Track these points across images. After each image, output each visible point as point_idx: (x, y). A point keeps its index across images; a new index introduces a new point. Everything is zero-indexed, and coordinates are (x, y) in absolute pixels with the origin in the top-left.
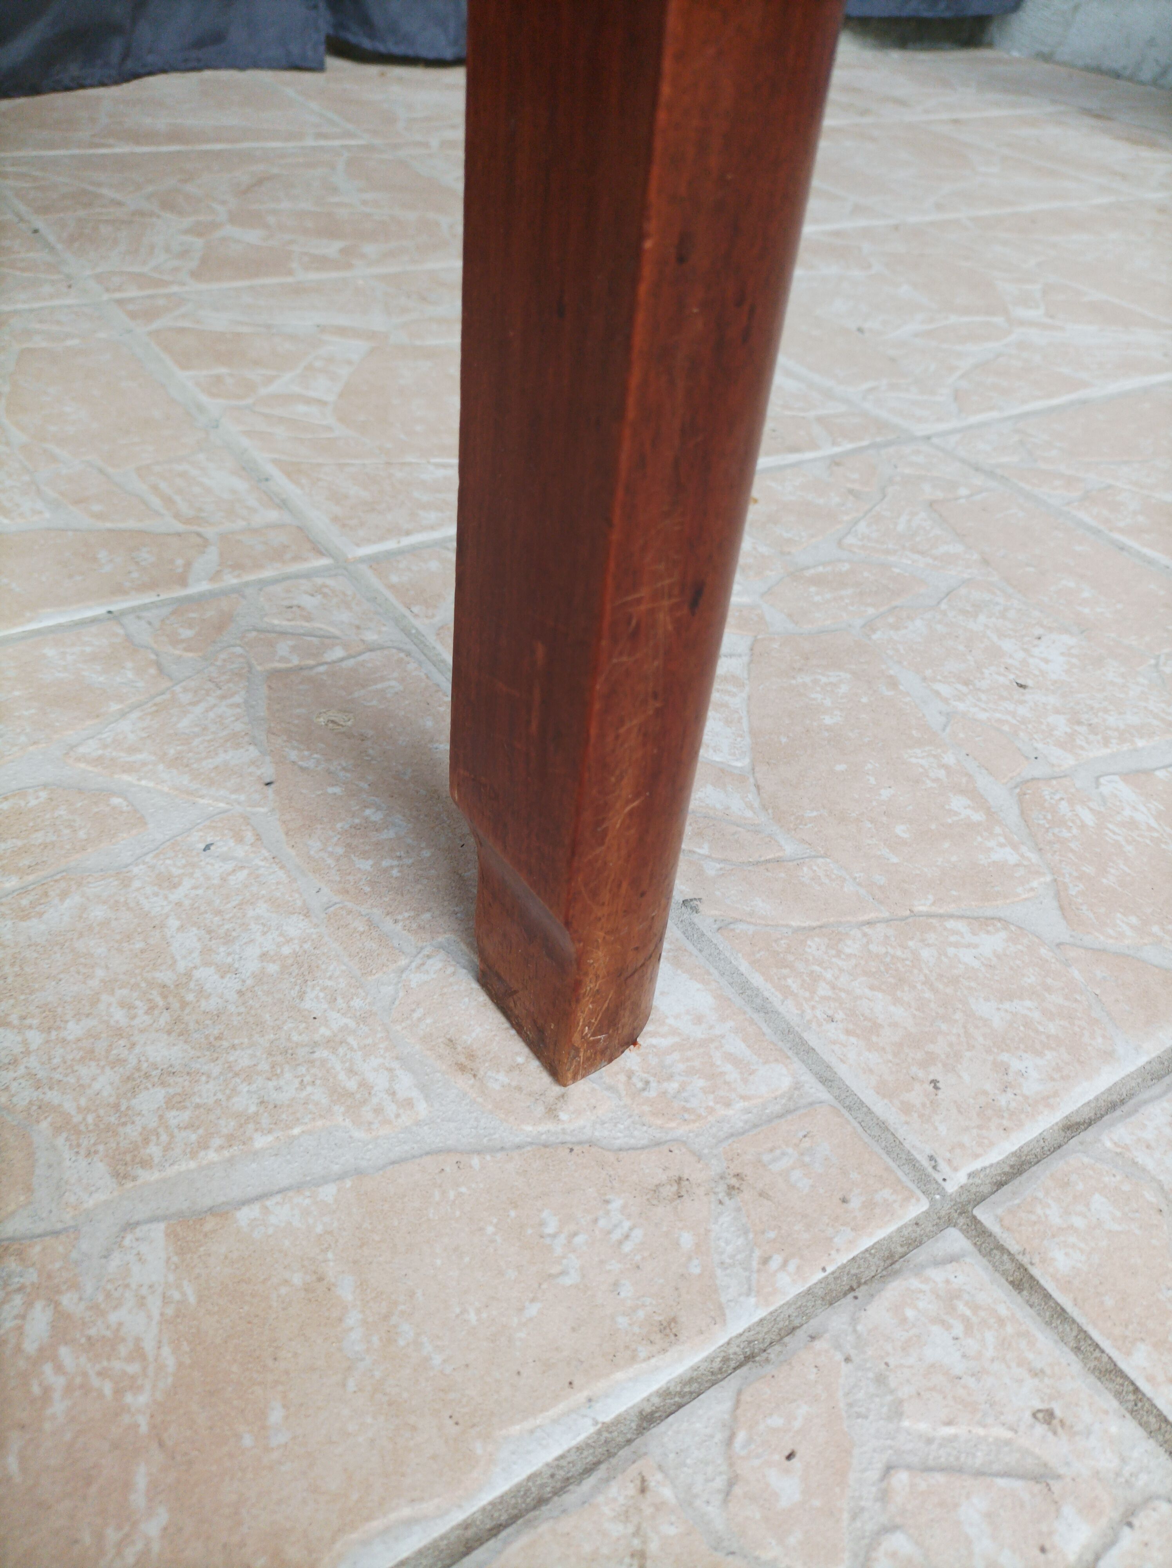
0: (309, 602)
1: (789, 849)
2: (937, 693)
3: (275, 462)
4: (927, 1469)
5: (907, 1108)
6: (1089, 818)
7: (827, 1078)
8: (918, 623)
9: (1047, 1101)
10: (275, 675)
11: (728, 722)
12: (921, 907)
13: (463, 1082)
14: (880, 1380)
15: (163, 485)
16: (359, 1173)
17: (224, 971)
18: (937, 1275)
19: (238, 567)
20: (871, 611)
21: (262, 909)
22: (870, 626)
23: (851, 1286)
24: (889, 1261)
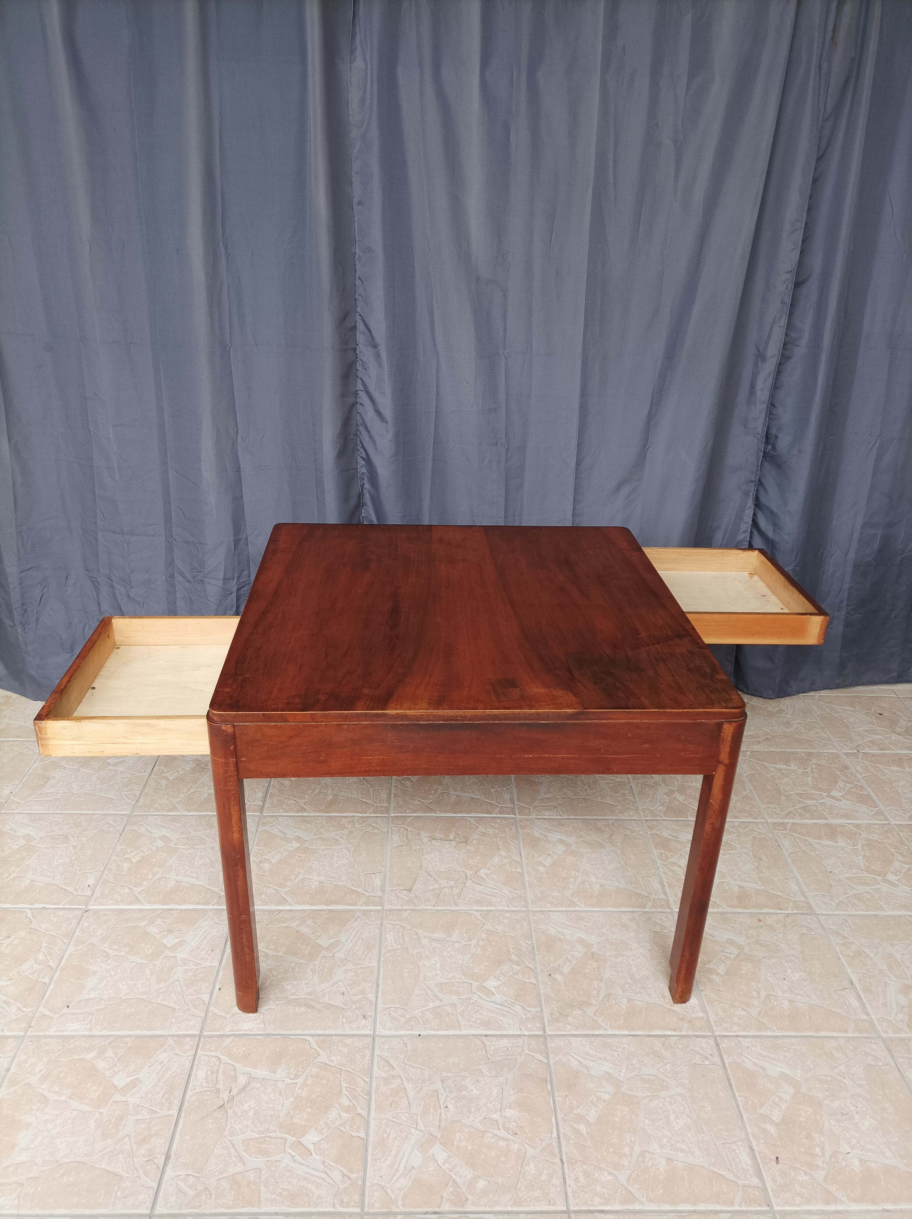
0: (665, 919)
2: (767, 974)
3: (667, 882)
4: (695, 1052)
5: (716, 1025)
6: (775, 1003)
7: (708, 1017)
8: (775, 960)
9: (735, 1032)
10: (655, 932)
11: (725, 966)
12: (736, 1004)
13: (662, 999)
14: (695, 1044)
15: (646, 883)
16: (648, 1003)
17: (638, 974)
18: (708, 1040)
19: (654, 907)
20: (767, 954)
21: (644, 969)
22: (764, 958)
23: (697, 1036)
24: (703, 1037)
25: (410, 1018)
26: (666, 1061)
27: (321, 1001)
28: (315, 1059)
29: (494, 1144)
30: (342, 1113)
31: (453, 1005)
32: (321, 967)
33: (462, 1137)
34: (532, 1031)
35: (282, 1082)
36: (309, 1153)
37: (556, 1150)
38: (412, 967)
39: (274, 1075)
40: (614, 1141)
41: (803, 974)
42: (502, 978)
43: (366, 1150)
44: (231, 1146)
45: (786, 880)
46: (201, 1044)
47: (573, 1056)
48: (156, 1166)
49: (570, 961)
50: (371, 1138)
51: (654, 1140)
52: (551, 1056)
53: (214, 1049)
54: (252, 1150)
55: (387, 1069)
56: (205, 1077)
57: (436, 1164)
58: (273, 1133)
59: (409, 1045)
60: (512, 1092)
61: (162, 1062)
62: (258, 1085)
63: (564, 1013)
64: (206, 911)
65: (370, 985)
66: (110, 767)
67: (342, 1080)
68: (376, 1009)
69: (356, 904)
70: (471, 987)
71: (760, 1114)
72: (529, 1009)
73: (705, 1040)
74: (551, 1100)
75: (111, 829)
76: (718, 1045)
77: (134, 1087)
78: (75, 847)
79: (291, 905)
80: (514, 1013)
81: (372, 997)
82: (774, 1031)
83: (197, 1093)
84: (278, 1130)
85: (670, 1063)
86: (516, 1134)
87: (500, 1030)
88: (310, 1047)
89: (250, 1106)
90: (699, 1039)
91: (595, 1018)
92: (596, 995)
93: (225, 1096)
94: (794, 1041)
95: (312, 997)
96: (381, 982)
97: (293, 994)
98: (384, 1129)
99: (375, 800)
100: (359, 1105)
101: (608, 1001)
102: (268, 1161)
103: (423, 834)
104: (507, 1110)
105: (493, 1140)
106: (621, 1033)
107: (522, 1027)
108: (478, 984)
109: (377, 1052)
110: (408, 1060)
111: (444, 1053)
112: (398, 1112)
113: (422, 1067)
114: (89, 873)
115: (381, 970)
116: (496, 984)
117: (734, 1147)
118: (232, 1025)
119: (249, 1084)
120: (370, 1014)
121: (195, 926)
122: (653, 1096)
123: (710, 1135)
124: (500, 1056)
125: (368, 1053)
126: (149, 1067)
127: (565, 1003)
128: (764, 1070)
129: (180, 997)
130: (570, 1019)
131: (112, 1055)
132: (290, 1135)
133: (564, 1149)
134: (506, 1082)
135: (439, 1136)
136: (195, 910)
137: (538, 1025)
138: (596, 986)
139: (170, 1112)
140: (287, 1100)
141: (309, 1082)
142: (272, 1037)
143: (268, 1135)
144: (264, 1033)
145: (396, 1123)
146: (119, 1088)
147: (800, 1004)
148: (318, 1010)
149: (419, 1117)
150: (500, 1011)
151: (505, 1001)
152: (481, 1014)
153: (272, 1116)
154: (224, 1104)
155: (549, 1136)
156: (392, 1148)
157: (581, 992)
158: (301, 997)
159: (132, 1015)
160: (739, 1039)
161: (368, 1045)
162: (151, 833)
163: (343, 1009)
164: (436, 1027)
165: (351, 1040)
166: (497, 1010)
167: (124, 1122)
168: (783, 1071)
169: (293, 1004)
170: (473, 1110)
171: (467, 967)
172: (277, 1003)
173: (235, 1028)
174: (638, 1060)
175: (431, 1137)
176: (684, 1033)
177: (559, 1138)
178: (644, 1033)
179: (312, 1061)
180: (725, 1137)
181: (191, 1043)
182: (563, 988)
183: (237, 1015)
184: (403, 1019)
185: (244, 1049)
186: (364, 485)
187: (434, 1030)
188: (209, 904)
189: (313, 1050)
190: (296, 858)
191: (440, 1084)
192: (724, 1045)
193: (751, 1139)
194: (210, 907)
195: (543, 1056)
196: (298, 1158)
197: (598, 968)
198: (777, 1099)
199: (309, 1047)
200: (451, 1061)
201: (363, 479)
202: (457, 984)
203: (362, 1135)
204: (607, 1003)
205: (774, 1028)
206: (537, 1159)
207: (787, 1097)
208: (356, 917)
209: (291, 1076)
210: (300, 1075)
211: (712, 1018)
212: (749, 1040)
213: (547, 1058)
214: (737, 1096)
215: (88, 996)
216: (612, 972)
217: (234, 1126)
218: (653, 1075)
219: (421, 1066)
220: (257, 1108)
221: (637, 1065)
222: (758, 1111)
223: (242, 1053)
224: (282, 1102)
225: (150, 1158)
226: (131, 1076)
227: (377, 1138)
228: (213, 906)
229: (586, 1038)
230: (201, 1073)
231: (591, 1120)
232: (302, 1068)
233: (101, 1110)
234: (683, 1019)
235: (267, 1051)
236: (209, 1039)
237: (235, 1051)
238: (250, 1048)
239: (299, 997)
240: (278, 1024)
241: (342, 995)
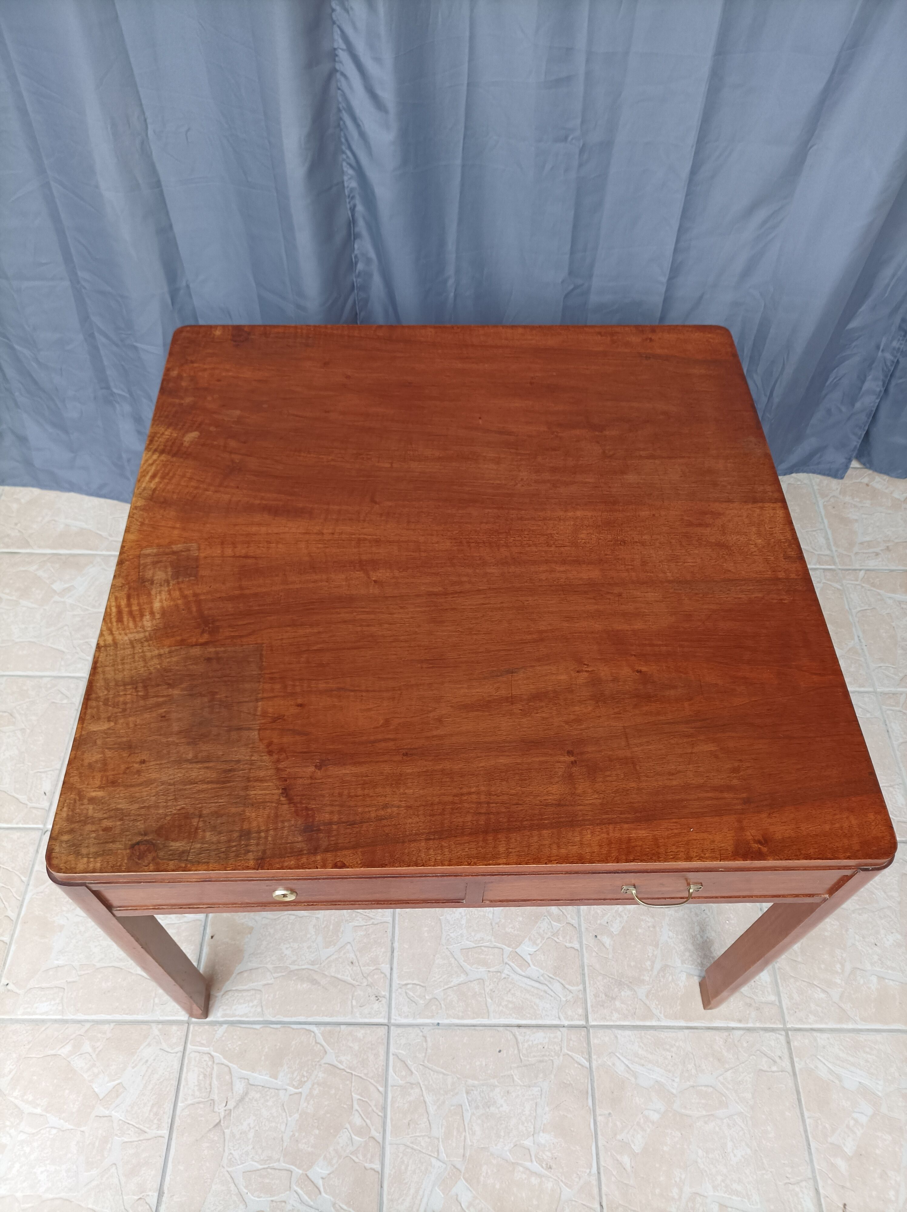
1: (800, 959)
2: (855, 937)
4: (762, 1053)
5: (789, 1013)
6: (862, 982)
7: (780, 1002)
9: (811, 1024)
12: (815, 983)
14: (762, 1041)
18: (778, 1035)
20: (858, 907)
22: (854, 912)
23: (766, 1030)
24: (773, 1030)
25: (431, 1000)
26: (727, 1066)
27: (326, 973)
28: (322, 1058)
29: (526, 1182)
30: (353, 1136)
31: (481, 981)
32: (325, 923)
33: (489, 1171)
34: (572, 1020)
35: (284, 1091)
36: (317, 1190)
37: (596, 1190)
38: (433, 924)
39: (275, 1081)
40: (662, 1179)
41: (899, 937)
42: (539, 941)
43: (382, 1187)
44: (230, 1180)
45: (891, 789)
46: (190, 1036)
47: (619, 1058)
48: (148, 1207)
49: (620, 916)
50: (387, 1171)
51: (707, 1179)
52: (594, 1057)
53: (204, 1042)
54: (254, 1186)
55: (404, 1073)
56: (196, 1083)
57: (460, 1207)
58: (277, 1163)
59: (429, 1039)
60: (547, 1109)
61: (147, 1061)
62: (258, 1096)
63: (611, 995)
65: (383, 950)
66: (57, 598)
67: (353, 1089)
68: (391, 986)
70: (503, 955)
71: (831, 1144)
72: (570, 988)
73: (773, 1035)
74: (592, 1121)
75: (65, 701)
76: (788, 1043)
77: (117, 1097)
78: (23, 730)
80: (552, 994)
81: (386, 968)
82: (856, 1022)
83: (189, 1105)
84: (282, 1159)
85: (732, 1068)
86: (550, 1168)
87: (535, 1019)
88: (316, 1043)
89: (249, 1124)
90: (767, 1035)
91: (647, 1002)
92: (649, 968)
93: (220, 1109)
94: (879, 1037)
95: (316, 967)
96: (396, 945)
97: (293, 963)
98: (402, 1158)
100: (373, 1125)
101: (663, 977)
102: (272, 1201)
104: (541, 1134)
105: (524, 1176)
106: (676, 1025)
107: (561, 1015)
108: (511, 949)
109: (392, 1049)
110: (428, 1061)
111: (470, 1051)
112: (417, 1134)
113: (445, 1072)
114: (44, 772)
115: (397, 926)
116: (532, 950)
117: (797, 1189)
118: (225, 1008)
119: (246, 1094)
120: (383, 993)
122: (709, 1115)
123: (771, 1172)
124: (534, 1056)
125: (382, 1051)
126: (133, 1068)
127: (613, 978)
128: (840, 1081)
130: (618, 1004)
131: (90, 1050)
132: (295, 1166)
133: (604, 1188)
134: (541, 1095)
135: (463, 1170)
137: (580, 1011)
138: (650, 955)
139: (160, 1132)
140: (290, 1116)
141: (316, 1092)
142: (272, 1026)
143: (271, 1165)
144: (262, 1019)
145: (415, 1150)
146: (101, 1097)
147: (891, 983)
148: (323, 987)
149: (441, 1143)
150: (536, 991)
151: (542, 975)
152: (514, 995)
153: (274, 1139)
154: (220, 1121)
155: (588, 1171)
156: (410, 1185)
157: (633, 964)
158: (303, 967)
159: (109, 991)
160: (815, 1034)
161: (382, 1039)
163: (353, 985)
164: (460, 1014)
165: (363, 1031)
166: (532, 989)
167: (109, 1145)
168: (863, 1081)
169: (294, 978)
170: (502, 1134)
171: (497, 923)
172: (276, 975)
173: (228, 1012)
174: (695, 1065)
175: (455, 1170)
176: (750, 1025)
177: (599, 1173)
178: (703, 1025)
179: (318, 1062)
180: (788, 1176)
181: (179, 1033)
182: (610, 956)
184: (422, 1002)
185: (239, 1043)
186: (355, 206)
187: (458, 1018)
189: (319, 1046)
191: (465, 1096)
192: (796, 1043)
193: (818, 1178)
195: (585, 1058)
196: (305, 1198)
197: (654, 927)
198: (852, 1123)
199: (314, 1041)
200: (478, 1063)
201: (353, 198)
202: (486, 949)
203: (377, 1166)
204: (662, 980)
205: (857, 1018)
206: (574, 1203)
207: (864, 1120)
209: (295, 1083)
210: (305, 1082)
211: (785, 1003)
212: (825, 1036)
213: (590, 1061)
214: (806, 1117)
215: (56, 962)
216: (671, 934)
217: (232, 1152)
218: (711, 1086)
219: (443, 1070)
220: (257, 1128)
221: (694, 1071)
222: (829, 1140)
223: (237, 1048)
224: (285, 1120)
225: (141, 1196)
226: (114, 1080)
227: (394, 1171)
229: (636, 1032)
230: (191, 1077)
231: (637, 1149)
232: (307, 1072)
233: (82, 1129)
234: (750, 1005)
235: (266, 1047)
236: (199, 1029)
237: (229, 1045)
238: (246, 1041)
239: (300, 967)
240: (278, 1007)
241: (350, 964)
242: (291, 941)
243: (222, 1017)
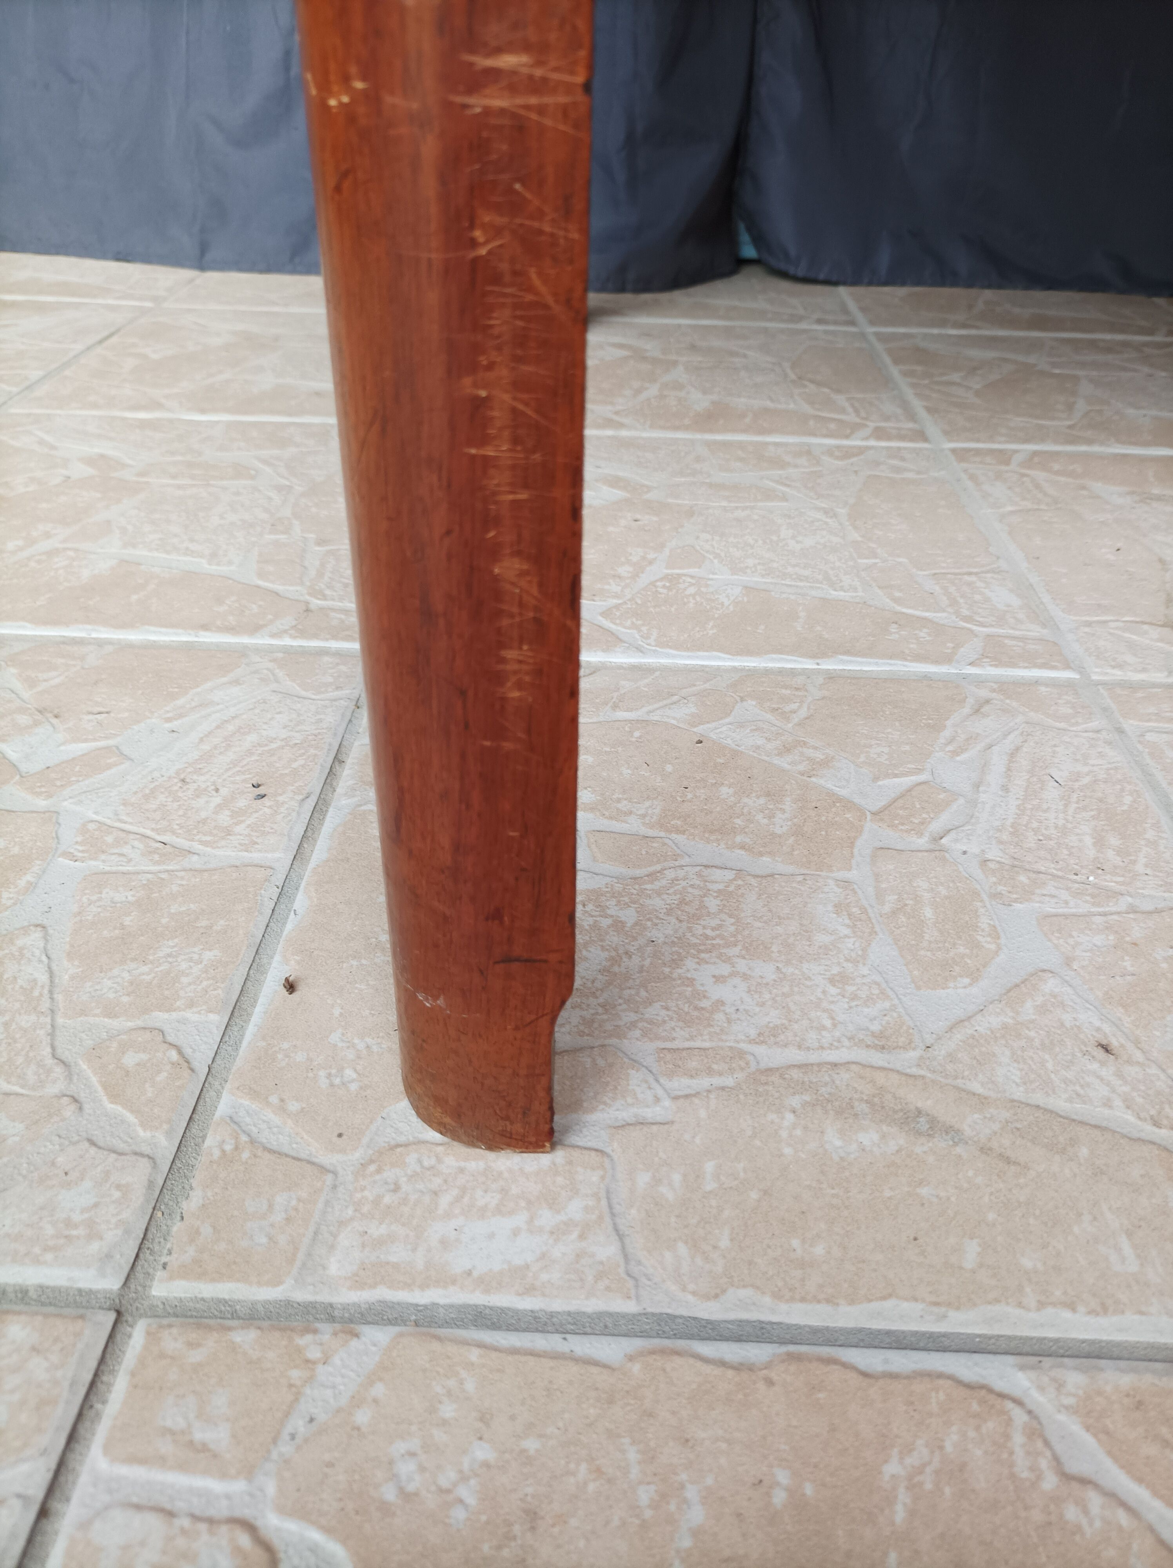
27: (976, 1087)
32: (891, 899)
64: (243, 652)
69: (948, 659)
79: (639, 649)
95: (906, 1059)
97: (772, 1036)
99: (863, 414)
103: (1098, 487)
118: (378, 1230)
121: (181, 702)
129: (26, 1020)
136: (188, 647)
142: (706, 1349)
144: (630, 1307)
148: (985, 1150)
158: (833, 1056)
162: (53, 447)
169: (795, 1101)
172: (681, 1084)
173: (398, 1254)
181: (38, 1367)
183: (411, 1159)
185: (482, 1452)
188: (255, 629)
190: (623, 522)
194: (262, 640)
208: (971, 701)
223: (468, 1494)
228: (273, 636)
235: (691, 1493)
236: (191, 1345)
237: (406, 1468)
238: (531, 1445)
239: (813, 1058)
240: (724, 1242)
241: (1100, 1054)
242: (736, 950)
243: (358, 1283)
